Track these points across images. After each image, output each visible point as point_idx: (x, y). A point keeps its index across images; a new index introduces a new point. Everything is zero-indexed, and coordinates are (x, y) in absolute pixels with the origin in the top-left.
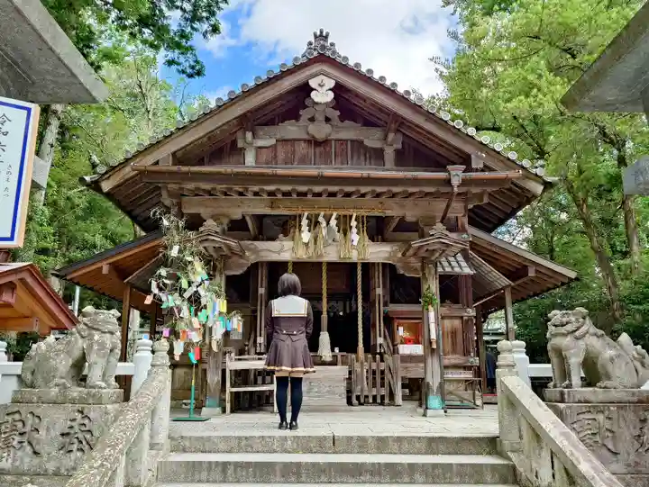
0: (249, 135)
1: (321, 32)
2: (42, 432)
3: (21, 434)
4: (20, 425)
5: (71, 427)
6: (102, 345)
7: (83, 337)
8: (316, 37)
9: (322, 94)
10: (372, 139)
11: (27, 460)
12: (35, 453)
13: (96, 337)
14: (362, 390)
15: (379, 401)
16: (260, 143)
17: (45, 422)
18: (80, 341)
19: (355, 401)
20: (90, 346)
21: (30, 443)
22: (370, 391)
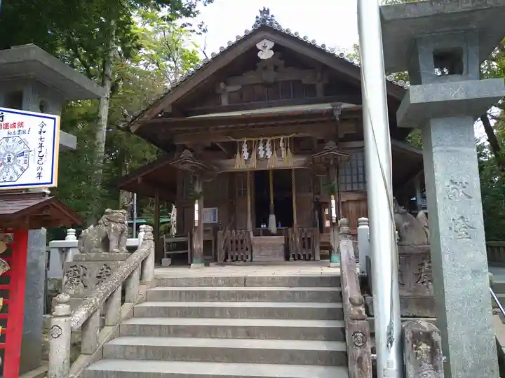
0: (222, 85)
1: (264, 9)
2: (88, 276)
3: (78, 277)
4: (77, 272)
5: (101, 273)
6: (115, 230)
7: (106, 226)
8: (261, 12)
9: (266, 53)
10: (307, 78)
11: (81, 290)
12: (85, 286)
13: (113, 225)
14: (297, 251)
15: (307, 258)
16: (231, 89)
17: (88, 271)
18: (105, 228)
19: (291, 258)
20: (110, 231)
21: (82, 282)
22: (302, 252)
